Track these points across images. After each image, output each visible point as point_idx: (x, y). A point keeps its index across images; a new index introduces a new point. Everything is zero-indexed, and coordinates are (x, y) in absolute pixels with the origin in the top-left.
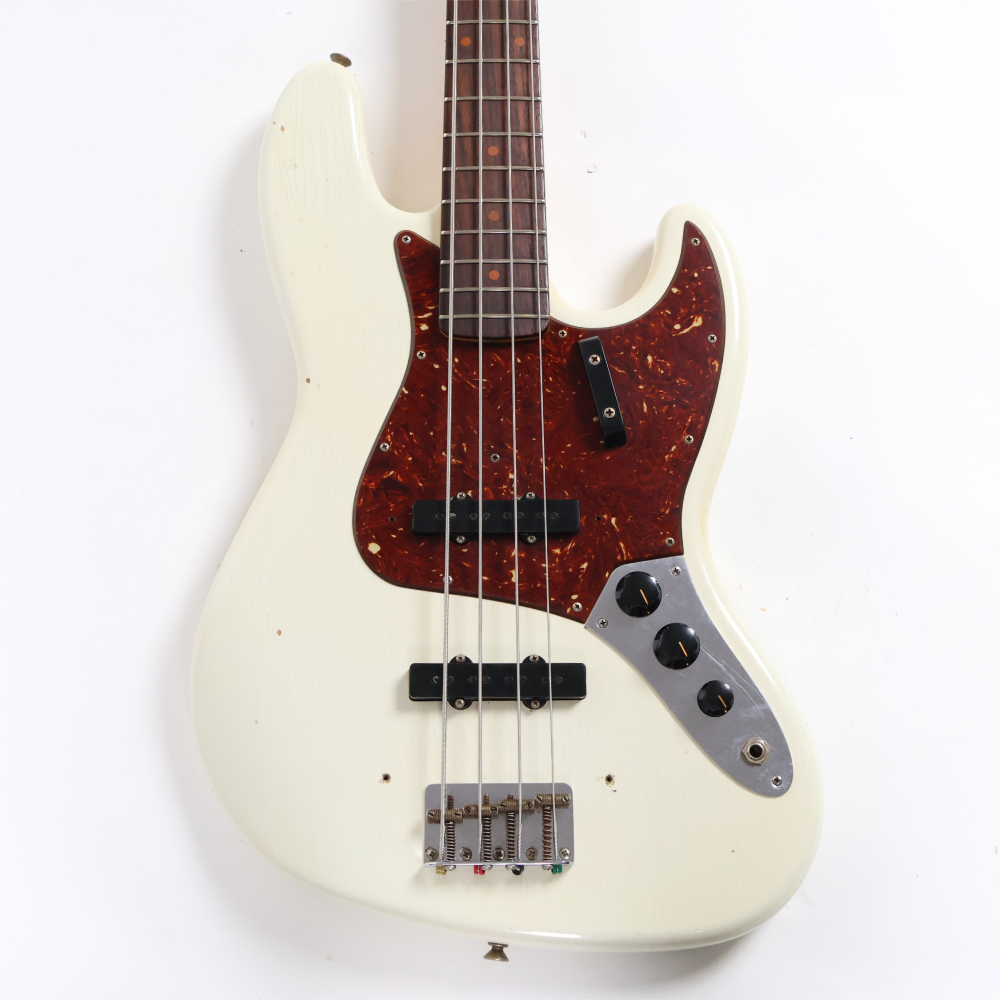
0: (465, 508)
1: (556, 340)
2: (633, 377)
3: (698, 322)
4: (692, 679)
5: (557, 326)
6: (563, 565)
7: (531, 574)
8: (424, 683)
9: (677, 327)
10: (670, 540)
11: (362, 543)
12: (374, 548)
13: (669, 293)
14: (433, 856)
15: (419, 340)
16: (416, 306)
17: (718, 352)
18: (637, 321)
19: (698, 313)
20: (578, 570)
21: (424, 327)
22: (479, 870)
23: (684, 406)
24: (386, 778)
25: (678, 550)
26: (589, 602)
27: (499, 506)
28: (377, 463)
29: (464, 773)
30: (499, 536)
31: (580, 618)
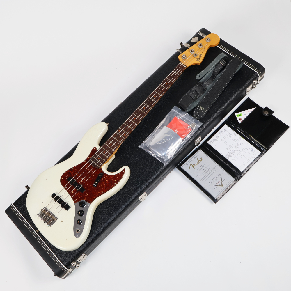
0: (73, 181)
1: (99, 171)
2: (103, 181)
3: (115, 180)
4: (79, 218)
5: (101, 169)
6: (78, 195)
7: (74, 193)
8: (54, 195)
9: (113, 179)
10: (91, 202)
11: (62, 177)
12: (62, 178)
13: (115, 175)
14: (39, 214)
15: (87, 160)
16: (89, 156)
17: (114, 185)
18: (109, 175)
19: (116, 179)
20: (79, 197)
21: (88, 159)
22: (45, 223)
23: (105, 188)
24: (42, 203)
25: (91, 203)
26: (77, 201)
27: (76, 183)
28: (71, 170)
29: (52, 211)
30: (74, 185)
31: (75, 202)
